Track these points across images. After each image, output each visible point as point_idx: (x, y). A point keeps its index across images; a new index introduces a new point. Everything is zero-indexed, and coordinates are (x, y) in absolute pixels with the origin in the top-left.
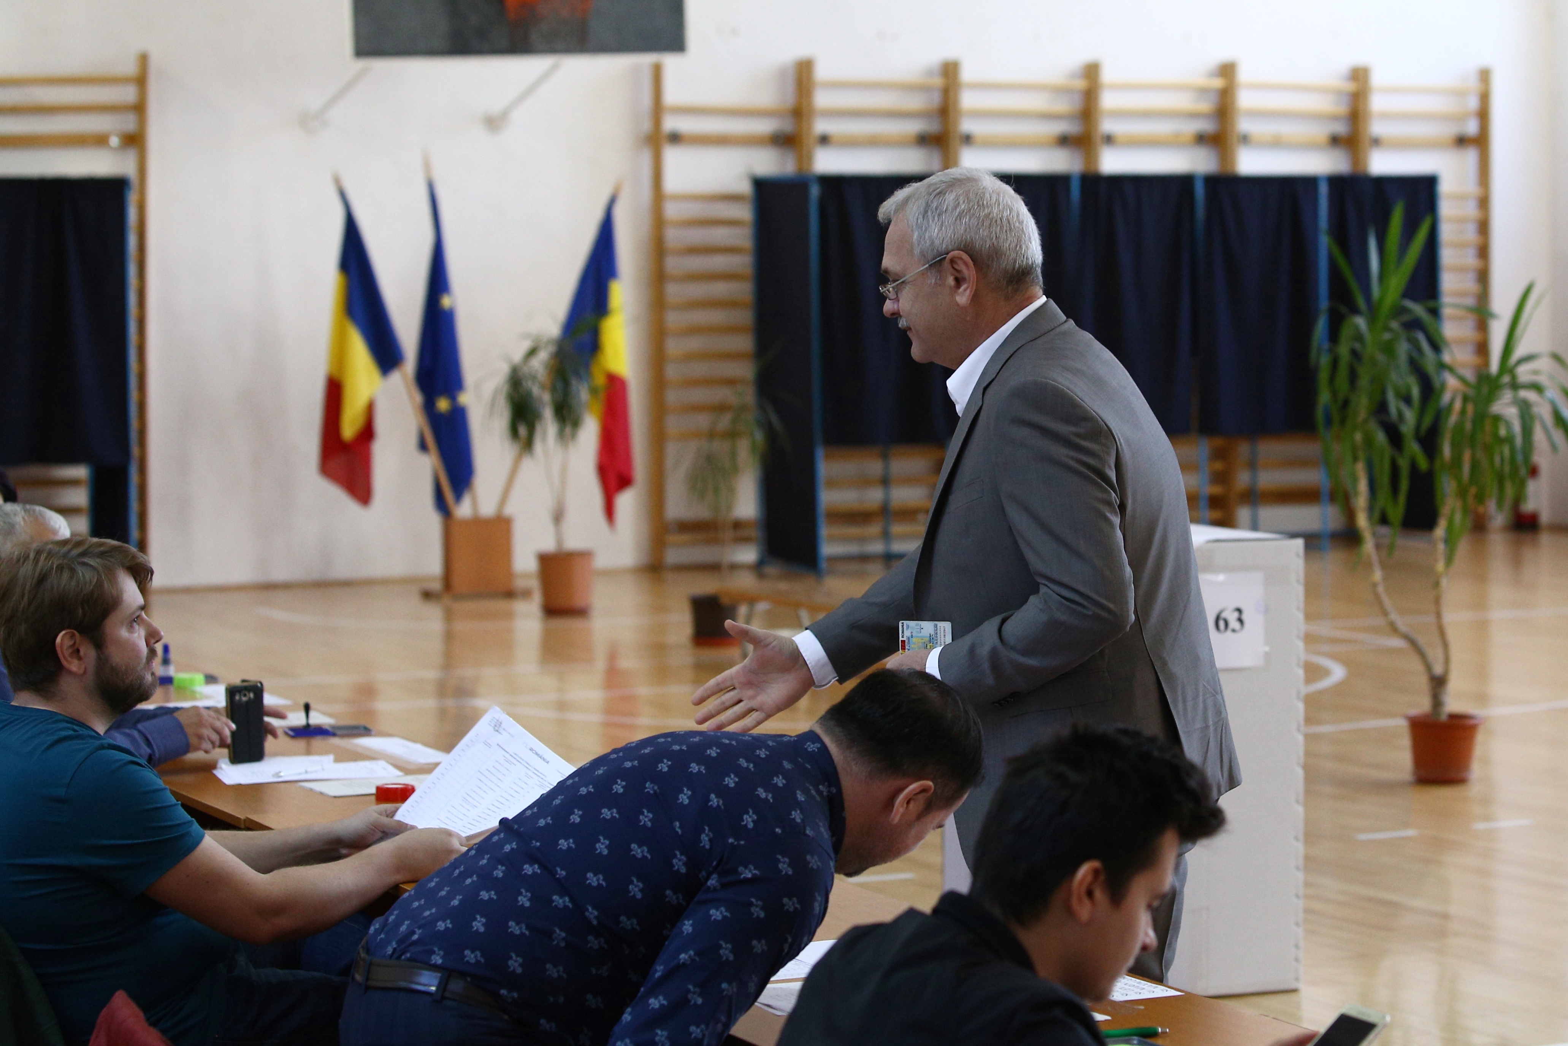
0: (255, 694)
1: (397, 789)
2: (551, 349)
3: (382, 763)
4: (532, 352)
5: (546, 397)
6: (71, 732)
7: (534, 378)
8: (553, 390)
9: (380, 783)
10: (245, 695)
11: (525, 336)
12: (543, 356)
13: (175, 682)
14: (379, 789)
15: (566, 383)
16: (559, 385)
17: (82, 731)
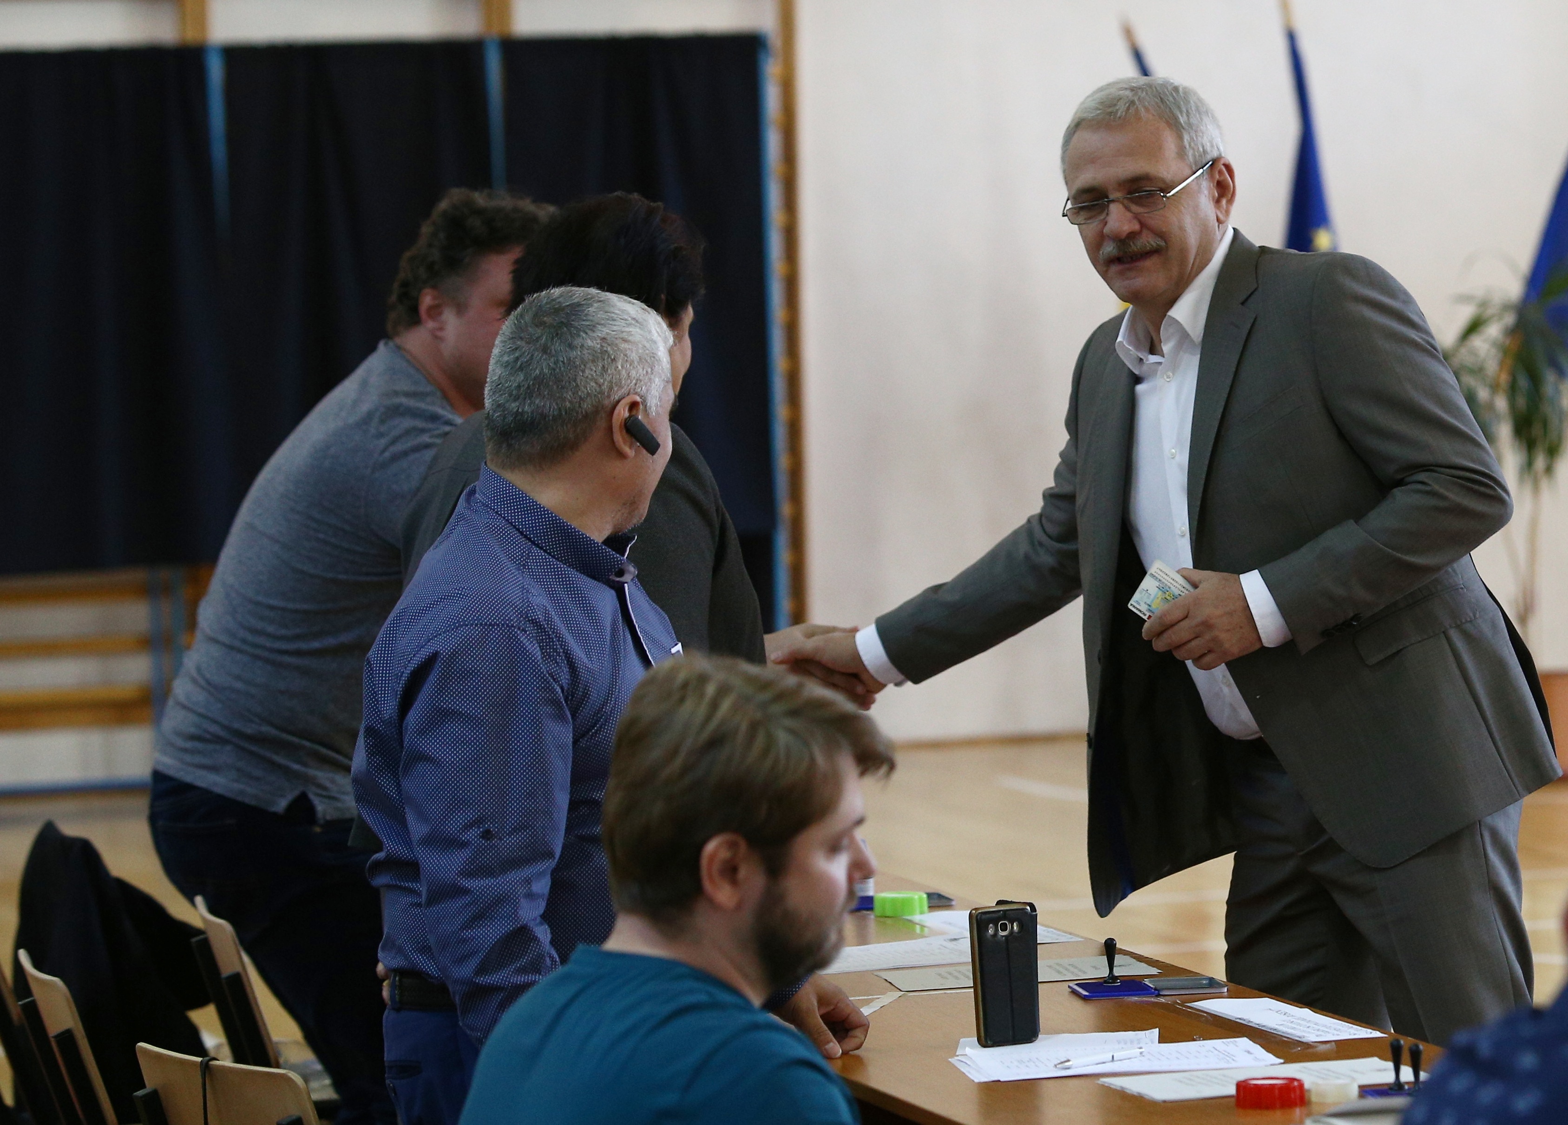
0: (1021, 926)
1: (1272, 1086)
2: (1510, 319)
3: (1244, 1042)
4: (1474, 327)
5: (1501, 403)
6: (703, 998)
7: (1478, 371)
8: (1512, 390)
9: (1242, 1077)
10: (1004, 927)
11: (1464, 299)
12: (1494, 331)
13: (877, 905)
14: (1242, 1086)
15: (1535, 380)
16: (1523, 382)
17: (726, 997)
